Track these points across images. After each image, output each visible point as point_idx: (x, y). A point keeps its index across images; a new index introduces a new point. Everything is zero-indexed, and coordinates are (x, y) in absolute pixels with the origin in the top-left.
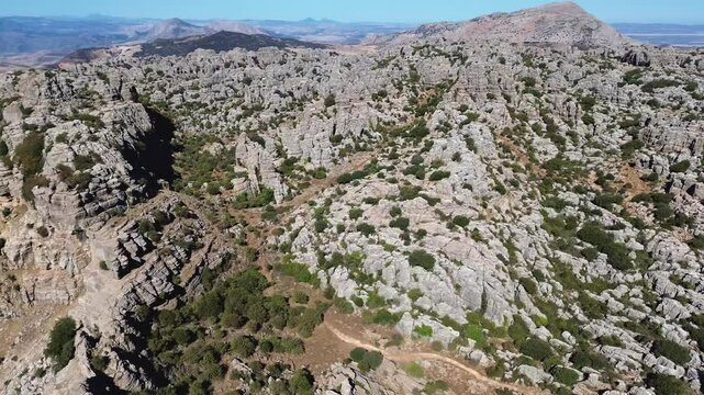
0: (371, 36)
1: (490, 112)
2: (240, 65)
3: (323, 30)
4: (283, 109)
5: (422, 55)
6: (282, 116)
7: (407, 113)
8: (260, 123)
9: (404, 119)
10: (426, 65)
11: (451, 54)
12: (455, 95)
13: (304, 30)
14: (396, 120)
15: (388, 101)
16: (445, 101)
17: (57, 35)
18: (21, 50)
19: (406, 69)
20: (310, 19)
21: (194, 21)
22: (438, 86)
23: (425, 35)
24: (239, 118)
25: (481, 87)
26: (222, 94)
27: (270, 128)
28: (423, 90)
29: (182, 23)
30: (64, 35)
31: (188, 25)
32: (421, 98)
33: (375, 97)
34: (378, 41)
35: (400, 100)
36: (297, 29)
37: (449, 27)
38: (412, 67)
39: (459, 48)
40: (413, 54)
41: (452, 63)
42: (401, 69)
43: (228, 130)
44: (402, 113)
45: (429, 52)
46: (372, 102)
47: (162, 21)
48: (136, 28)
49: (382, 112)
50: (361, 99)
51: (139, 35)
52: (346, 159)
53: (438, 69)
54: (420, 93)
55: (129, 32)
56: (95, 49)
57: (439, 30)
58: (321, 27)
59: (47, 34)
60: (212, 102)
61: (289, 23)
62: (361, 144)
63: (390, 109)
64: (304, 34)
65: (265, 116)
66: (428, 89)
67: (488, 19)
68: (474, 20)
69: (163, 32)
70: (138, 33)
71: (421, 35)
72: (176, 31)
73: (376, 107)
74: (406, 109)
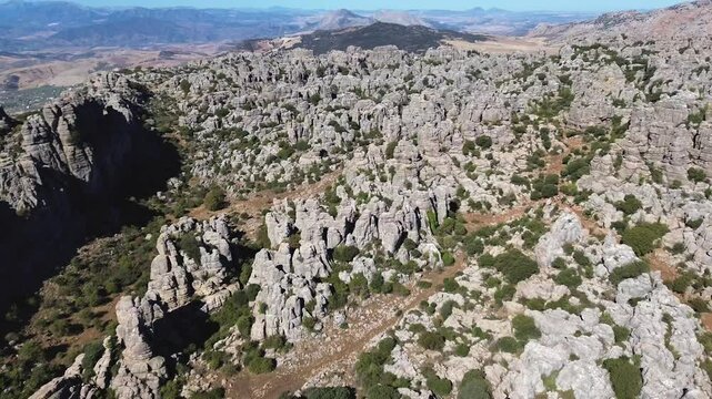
0: (541, 26)
1: (694, 225)
2: (340, 70)
3: (489, 20)
4: (337, 151)
5: (586, 60)
6: (330, 162)
7: (517, 189)
8: (296, 170)
9: (509, 200)
10: (584, 80)
11: (630, 60)
12: (618, 163)
13: (469, 20)
14: (493, 200)
15: (490, 157)
16: (596, 173)
17: (240, 25)
18: (209, 39)
19: (554, 83)
20: (479, 9)
21: (360, 11)
22: (591, 130)
23: (606, 26)
24: (272, 159)
25: (677, 155)
26: (273, 118)
27: (306, 180)
28: (560, 138)
29: (350, 13)
30: (248, 26)
31: (354, 16)
32: (554, 153)
33: (468, 148)
34: (549, 33)
35: (510, 157)
36: (461, 19)
37: (637, 16)
38: (565, 80)
39: (644, 51)
40: (573, 58)
41: (630, 77)
42: (545, 84)
43: (247, 181)
44: (508, 187)
45: (597, 55)
46: (461, 157)
47: (331, 12)
48: (308, 19)
49: (474, 178)
50: (443, 150)
51: (309, 25)
52: (338, 317)
53: (602, 89)
54: (555, 142)
55: (301, 23)
56: (260, 40)
57: (624, 20)
58: (489, 16)
59: (232, 25)
60: (255, 128)
61: (454, 12)
62: (388, 275)
63: (489, 174)
64: (468, 25)
65: (306, 160)
66: (571, 135)
67: (691, 7)
68: (671, 8)
69: (328, 23)
70: (308, 24)
71: (602, 25)
72: (342, 22)
73: (466, 167)
74: (516, 181)
